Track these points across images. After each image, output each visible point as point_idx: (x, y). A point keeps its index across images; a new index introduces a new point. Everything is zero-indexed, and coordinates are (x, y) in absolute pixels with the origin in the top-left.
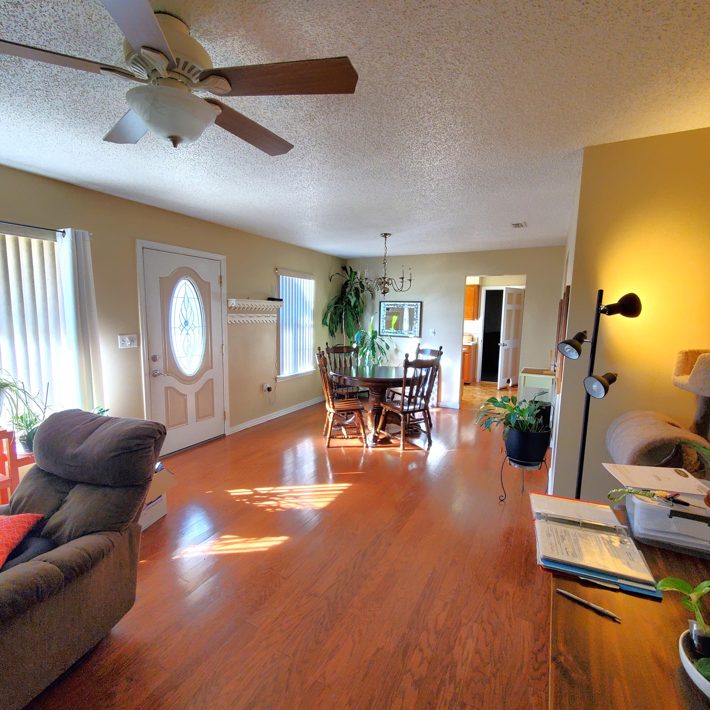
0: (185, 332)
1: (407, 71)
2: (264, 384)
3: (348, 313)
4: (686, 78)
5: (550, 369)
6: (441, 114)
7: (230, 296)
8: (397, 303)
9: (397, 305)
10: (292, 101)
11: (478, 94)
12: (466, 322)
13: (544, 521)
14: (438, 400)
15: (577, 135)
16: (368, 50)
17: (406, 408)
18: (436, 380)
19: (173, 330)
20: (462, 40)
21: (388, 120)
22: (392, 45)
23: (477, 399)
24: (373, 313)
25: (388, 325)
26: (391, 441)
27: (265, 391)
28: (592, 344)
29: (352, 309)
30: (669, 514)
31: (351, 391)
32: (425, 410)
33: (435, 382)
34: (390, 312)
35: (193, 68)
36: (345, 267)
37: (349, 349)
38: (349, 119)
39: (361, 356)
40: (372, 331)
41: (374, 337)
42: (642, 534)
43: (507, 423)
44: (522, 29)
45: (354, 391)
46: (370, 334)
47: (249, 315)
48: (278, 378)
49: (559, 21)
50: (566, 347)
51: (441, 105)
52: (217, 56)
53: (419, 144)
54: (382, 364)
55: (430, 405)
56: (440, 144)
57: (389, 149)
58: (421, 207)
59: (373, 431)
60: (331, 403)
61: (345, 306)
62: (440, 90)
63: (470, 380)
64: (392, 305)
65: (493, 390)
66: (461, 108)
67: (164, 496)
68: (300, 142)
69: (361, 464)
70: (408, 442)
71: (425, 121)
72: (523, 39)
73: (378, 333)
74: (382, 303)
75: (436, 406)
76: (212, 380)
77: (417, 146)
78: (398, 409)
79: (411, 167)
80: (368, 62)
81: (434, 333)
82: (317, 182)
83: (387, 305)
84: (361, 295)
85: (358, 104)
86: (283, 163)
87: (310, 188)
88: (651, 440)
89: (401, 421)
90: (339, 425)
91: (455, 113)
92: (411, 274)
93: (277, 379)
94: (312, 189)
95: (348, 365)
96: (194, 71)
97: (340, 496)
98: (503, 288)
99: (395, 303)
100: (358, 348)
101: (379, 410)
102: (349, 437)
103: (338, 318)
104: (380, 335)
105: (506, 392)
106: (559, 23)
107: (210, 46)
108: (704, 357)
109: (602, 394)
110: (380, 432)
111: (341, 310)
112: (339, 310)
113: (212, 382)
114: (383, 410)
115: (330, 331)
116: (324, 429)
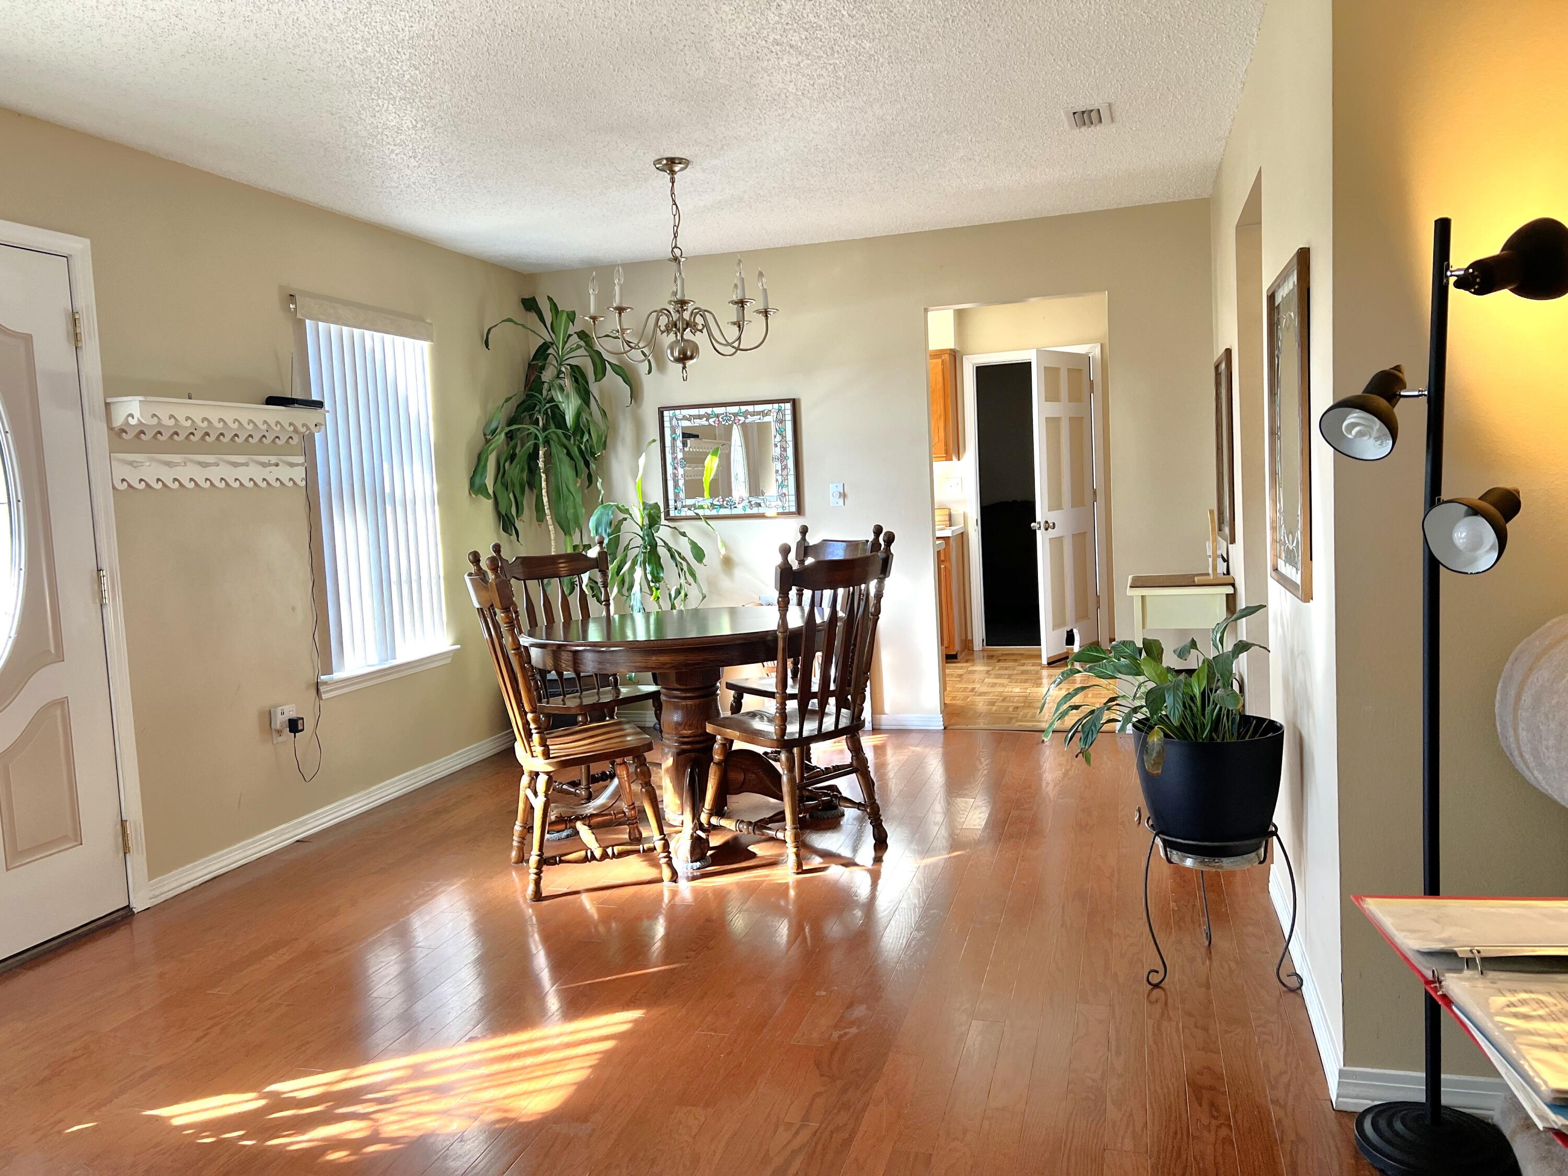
2: (276, 707)
3: (554, 450)
7: (116, 387)
8: (718, 410)
9: (717, 416)
14: (876, 708)
17: (792, 729)
24: (639, 448)
25: (693, 484)
26: (754, 847)
27: (279, 732)
28: (1429, 402)
29: (568, 438)
32: (855, 729)
36: (533, 300)
39: (617, 587)
40: (643, 504)
41: (651, 523)
46: (638, 514)
47: (200, 457)
48: (325, 683)
50: (1352, 417)
59: (688, 826)
60: (535, 739)
61: (545, 429)
63: (957, 647)
64: (700, 417)
65: (1030, 668)
69: (657, 941)
70: (810, 845)
73: (662, 509)
74: (666, 413)
76: (63, 703)
78: (767, 735)
81: (844, 495)
83: (685, 418)
84: (594, 388)
90: (567, 819)
92: (765, 290)
93: (322, 689)
95: (577, 614)
97: (607, 1056)
98: (1030, 355)
99: (709, 410)
100: (602, 554)
101: (702, 749)
102: (608, 852)
103: (522, 470)
104: (668, 518)
105: (1067, 669)
109: (1486, 559)
110: (709, 823)
111: (530, 443)
112: (522, 446)
113: (63, 711)
114: (716, 746)
115: (499, 514)
116: (516, 838)
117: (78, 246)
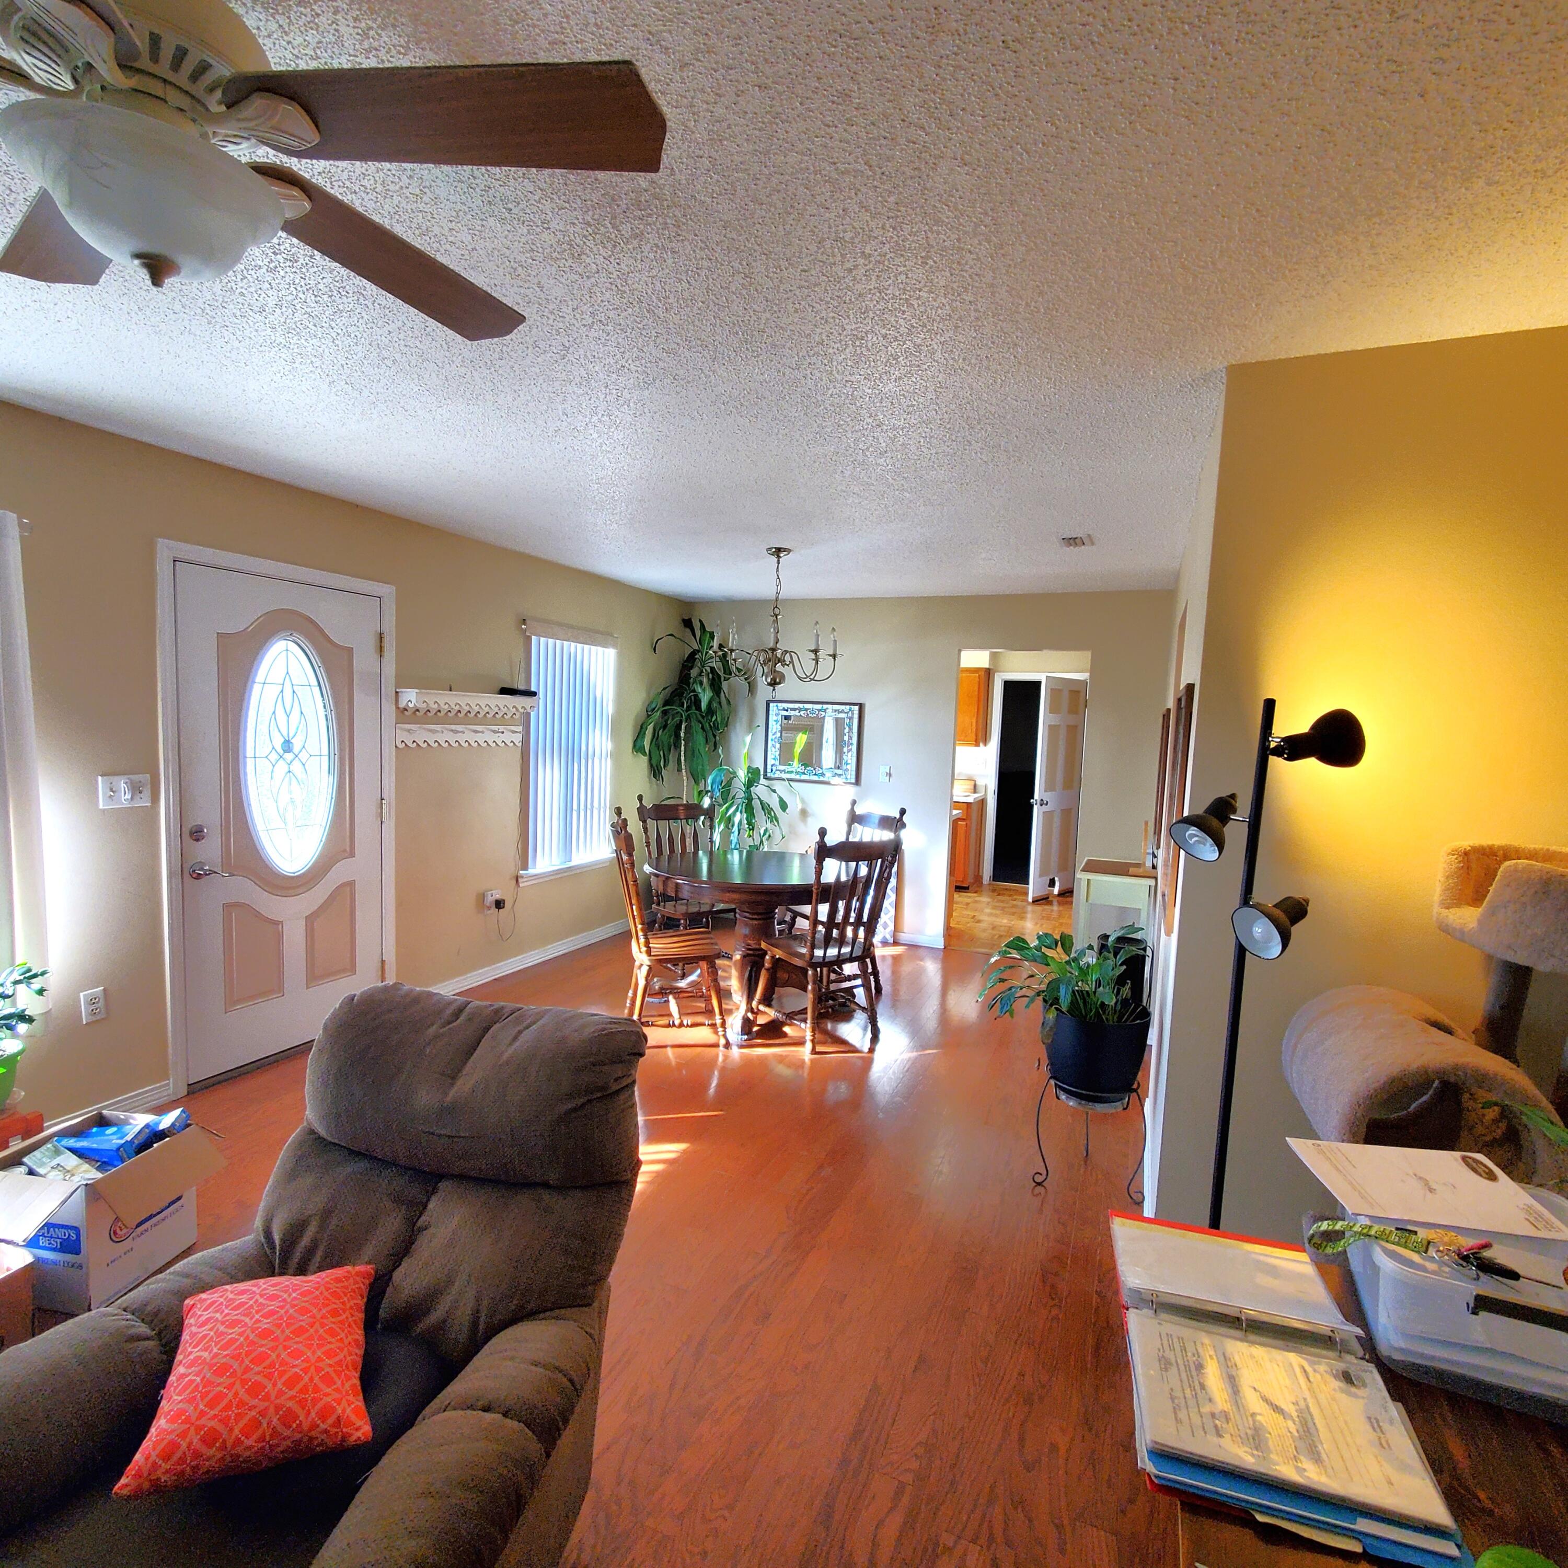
0: (282, 767)
1: (809, 139)
2: (487, 890)
3: (693, 724)
4: (1471, 206)
5: (1144, 863)
6: (897, 261)
7: (403, 681)
8: (807, 706)
9: (806, 710)
10: (518, 203)
11: (986, 214)
12: (959, 749)
13: (1151, 1312)
14: (897, 929)
15: (1213, 336)
16: (703, 71)
17: (819, 953)
18: (893, 882)
19: (250, 763)
20: (944, 61)
21: (767, 270)
22: (766, 60)
23: (983, 925)
24: (751, 727)
25: (786, 755)
26: (786, 1029)
27: (489, 908)
28: (1249, 827)
29: (703, 717)
30: (1472, 1305)
31: (695, 910)
32: (866, 955)
33: (890, 886)
34: (789, 726)
35: (204, 68)
36: (690, 620)
37: (693, 811)
38: (670, 261)
39: (722, 826)
40: (749, 767)
41: (751, 783)
42: (1401, 1350)
43: (1051, 1001)
44: (1093, 43)
45: (702, 910)
46: (742, 774)
47: (453, 727)
48: (523, 877)
49: (1186, 27)
50: (1190, 832)
51: (896, 238)
52: (297, 57)
53: (846, 337)
54: (770, 846)
55: (876, 940)
56: (896, 339)
57: (774, 346)
58: (856, 490)
59: (743, 1007)
60: (642, 940)
61: (688, 710)
62: (892, 199)
63: (970, 880)
64: (794, 709)
65: (1019, 903)
66: (944, 249)
67: (190, 1198)
68: (552, 313)
69: (712, 1090)
70: (825, 1032)
71: (858, 277)
72: (1095, 72)
73: (762, 772)
74: (771, 705)
75: (891, 941)
76: (351, 884)
77: (841, 341)
78: (801, 956)
79: (830, 392)
80: (705, 106)
81: (890, 775)
82: (605, 418)
83: (784, 709)
84: (725, 685)
85: (690, 222)
86: (516, 366)
87: (592, 432)
88: (1395, 1070)
89: (808, 983)
90: (663, 992)
91: (931, 262)
92: (835, 641)
93: (520, 880)
94: (595, 435)
95: (690, 848)
96: (209, 78)
98: (1041, 677)
99: (801, 706)
100: (712, 807)
101: (758, 956)
102: (685, 1023)
103: (670, 737)
104: (766, 777)
105: (1046, 907)
106: (1185, 34)
107: (273, 26)
108: (1516, 870)
109: (1275, 949)
110: (758, 1009)
111: (677, 719)
112: (673, 719)
113: (351, 890)
114: (767, 957)
115: (651, 766)
116: (628, 1001)
117: (387, 590)
